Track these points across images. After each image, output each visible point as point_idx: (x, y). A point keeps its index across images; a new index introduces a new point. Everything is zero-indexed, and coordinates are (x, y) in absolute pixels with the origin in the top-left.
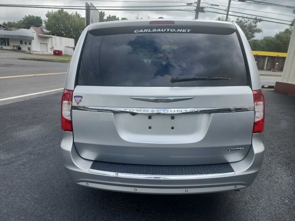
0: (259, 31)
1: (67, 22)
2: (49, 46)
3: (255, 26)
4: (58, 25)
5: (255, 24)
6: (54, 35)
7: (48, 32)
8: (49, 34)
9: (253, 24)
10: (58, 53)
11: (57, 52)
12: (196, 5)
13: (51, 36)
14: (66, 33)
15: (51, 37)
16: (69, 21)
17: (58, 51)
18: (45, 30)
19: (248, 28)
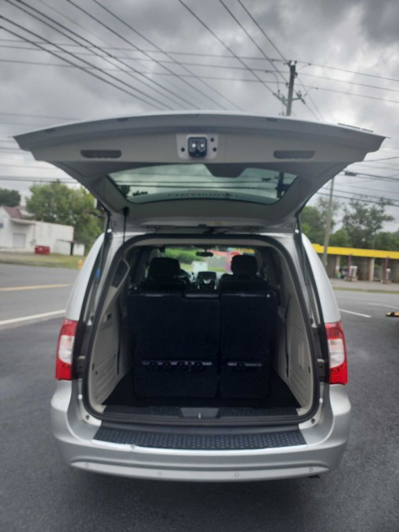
0: (390, 219)
1: (64, 200)
2: (29, 238)
3: (382, 211)
4: (49, 204)
5: (382, 207)
6: (39, 219)
7: (30, 215)
8: (31, 219)
9: (378, 208)
10: (42, 251)
11: (41, 249)
12: (277, 181)
13: (33, 222)
14: (60, 217)
15: (34, 225)
16: (67, 198)
17: (43, 247)
18: (24, 213)
19: (371, 215)
